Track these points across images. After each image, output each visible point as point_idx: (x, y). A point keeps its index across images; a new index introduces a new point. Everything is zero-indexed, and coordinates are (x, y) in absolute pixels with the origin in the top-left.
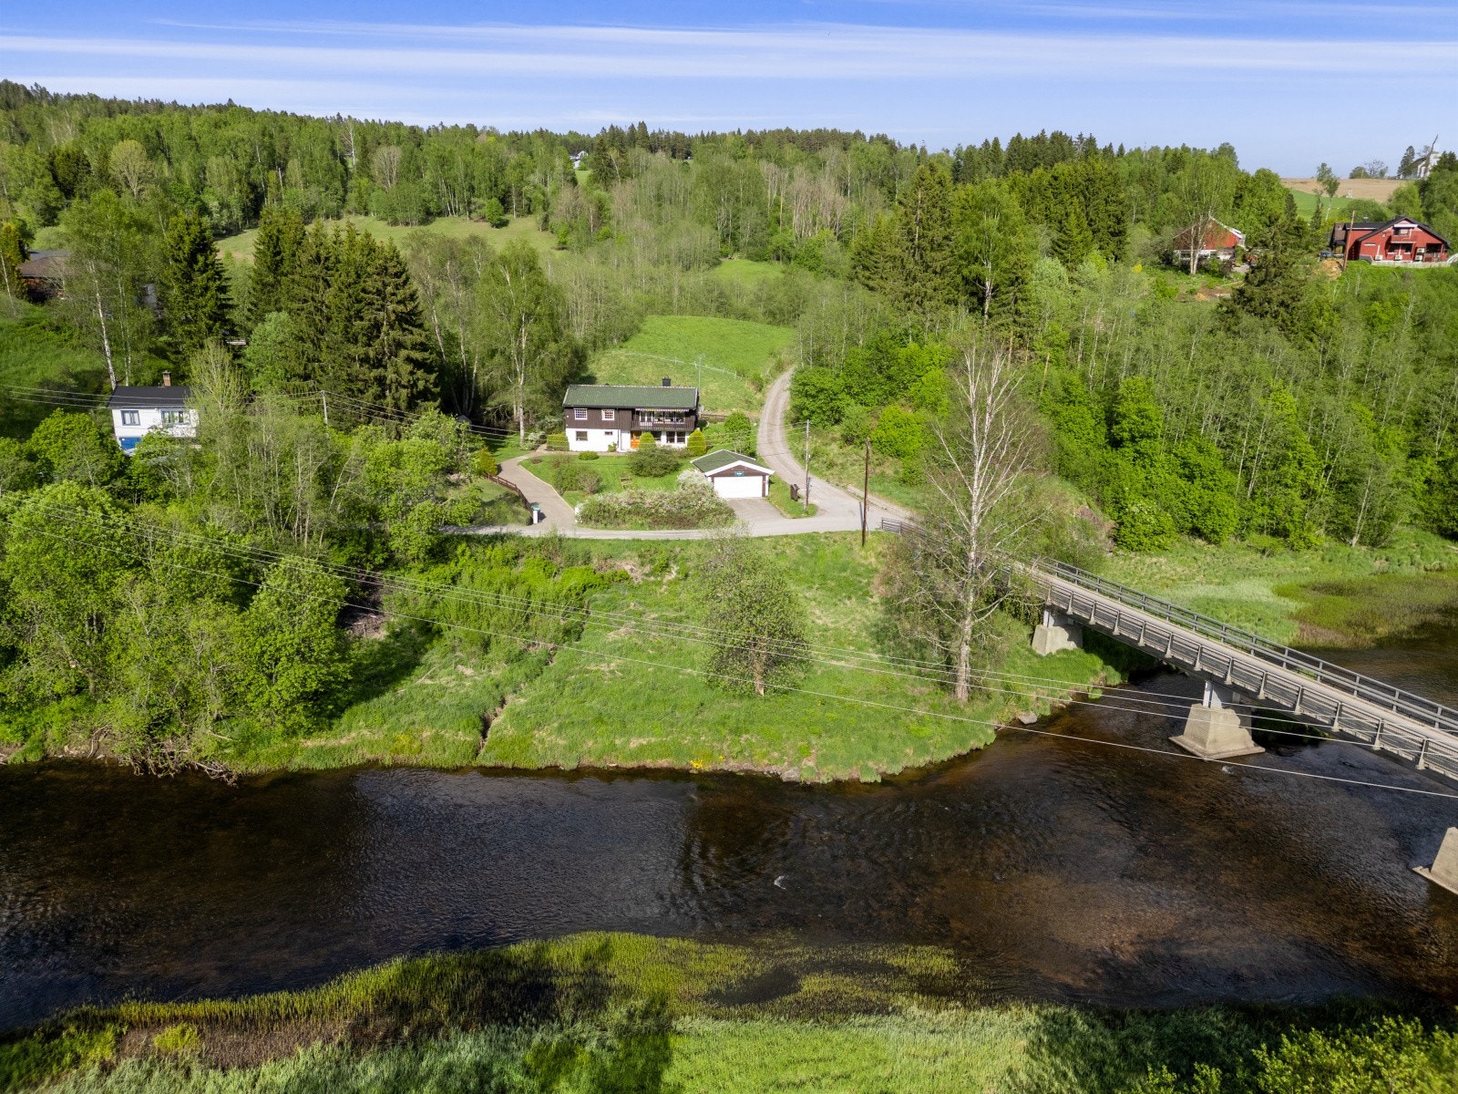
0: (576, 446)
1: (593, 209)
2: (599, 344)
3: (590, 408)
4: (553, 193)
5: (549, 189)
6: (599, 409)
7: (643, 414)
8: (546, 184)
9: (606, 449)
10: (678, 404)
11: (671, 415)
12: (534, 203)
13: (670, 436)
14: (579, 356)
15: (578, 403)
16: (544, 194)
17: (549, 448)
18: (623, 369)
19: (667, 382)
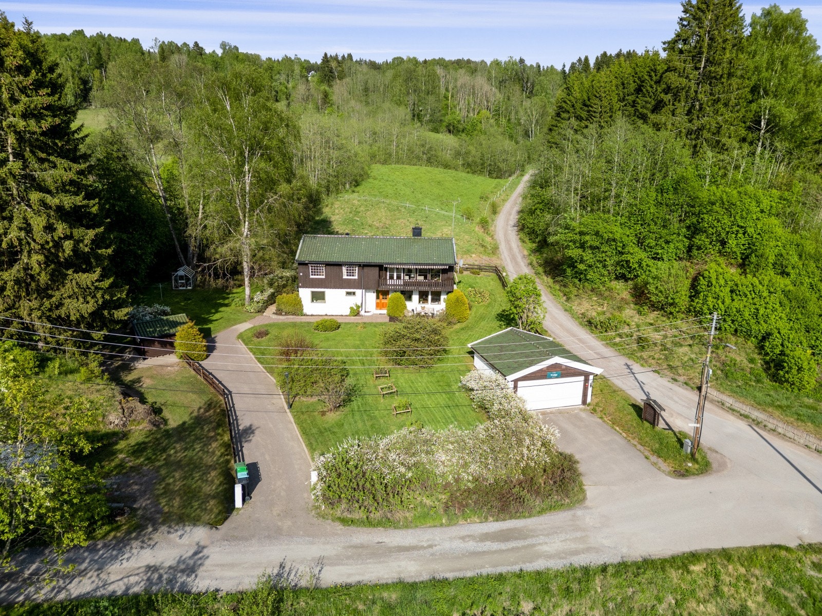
0: (311, 308)
1: (321, 96)
2: (332, 187)
3: (328, 264)
4: (293, 88)
5: (290, 85)
6: (339, 265)
7: (392, 270)
8: (288, 82)
9: (348, 312)
10: (435, 260)
11: (423, 272)
12: (280, 94)
13: (423, 296)
14: (314, 201)
15: (313, 258)
16: (286, 88)
17: (279, 312)
18: (357, 213)
19: (417, 232)
